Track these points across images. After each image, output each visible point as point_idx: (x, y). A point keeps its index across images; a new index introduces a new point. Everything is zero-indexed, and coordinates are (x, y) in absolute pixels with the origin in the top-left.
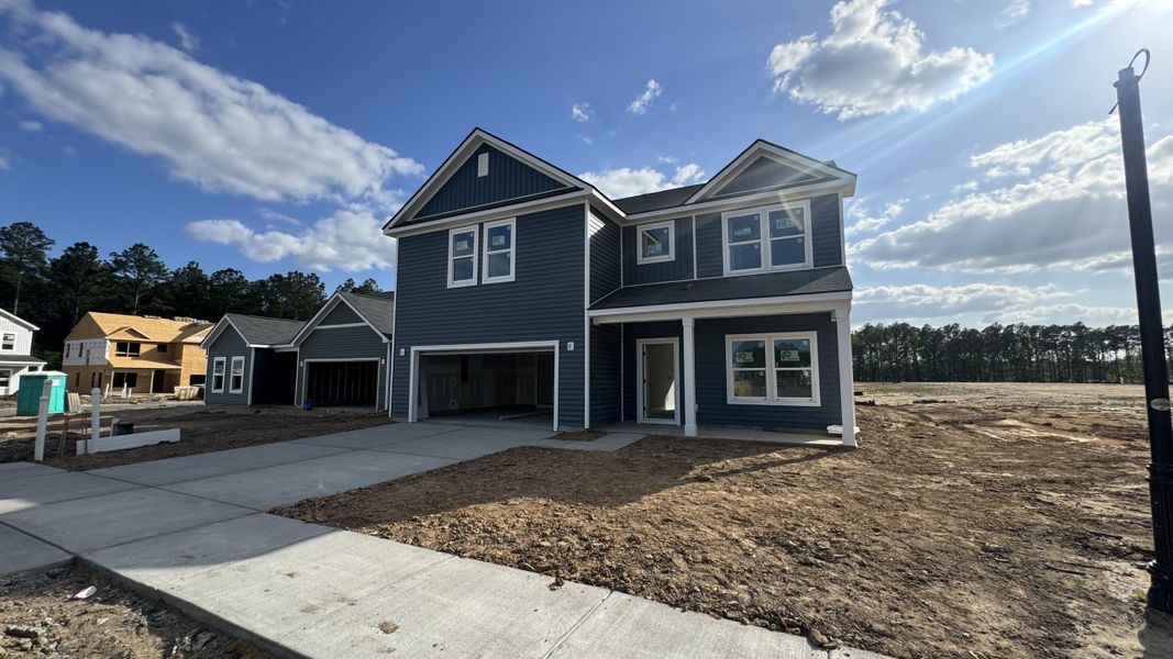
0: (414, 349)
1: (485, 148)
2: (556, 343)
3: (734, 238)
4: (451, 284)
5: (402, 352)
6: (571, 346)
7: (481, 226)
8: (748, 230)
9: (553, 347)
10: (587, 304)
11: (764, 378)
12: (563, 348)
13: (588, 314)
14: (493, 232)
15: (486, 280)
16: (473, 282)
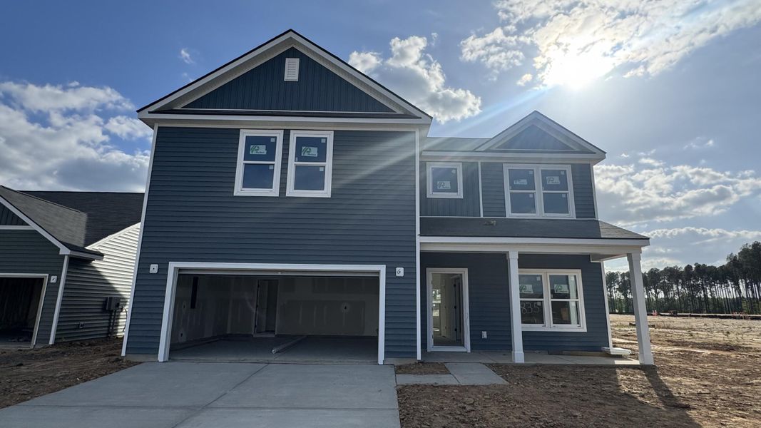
0: (173, 266)
1: (293, 53)
2: (382, 269)
3: (513, 187)
4: (239, 190)
5: (154, 268)
6: (400, 272)
7: (287, 134)
8: (524, 182)
9: (378, 272)
10: (418, 232)
11: (541, 308)
12: (391, 273)
13: (419, 240)
14: (301, 142)
15: (291, 192)
16: (274, 192)
